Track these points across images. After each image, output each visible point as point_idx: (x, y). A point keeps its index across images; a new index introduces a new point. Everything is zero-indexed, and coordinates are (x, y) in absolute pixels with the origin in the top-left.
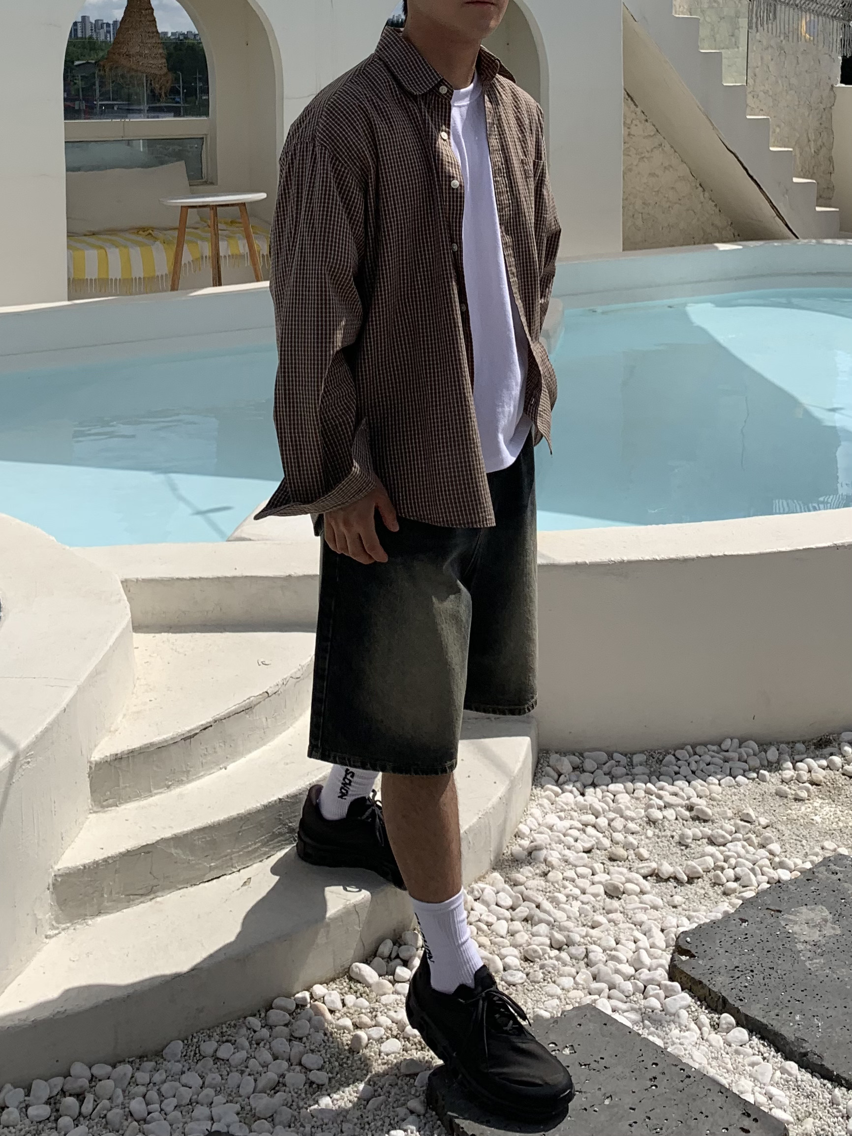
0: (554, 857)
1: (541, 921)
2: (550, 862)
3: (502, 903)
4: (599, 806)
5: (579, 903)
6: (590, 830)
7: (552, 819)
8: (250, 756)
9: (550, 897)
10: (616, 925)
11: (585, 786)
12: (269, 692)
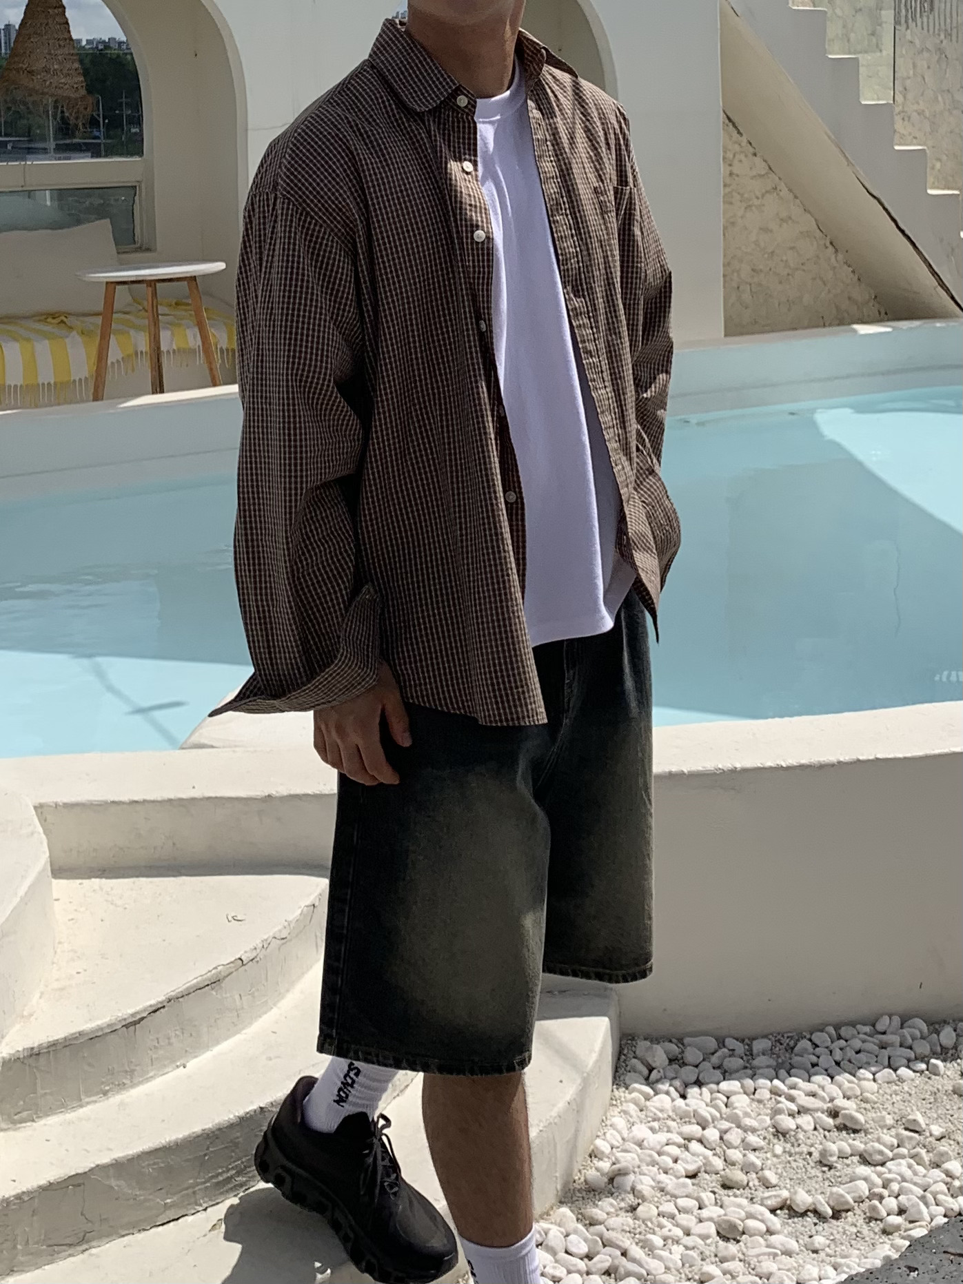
0: (645, 1184)
1: (628, 1274)
2: (640, 1192)
3: (573, 1249)
4: (705, 1112)
5: (681, 1248)
6: (695, 1146)
7: (641, 1131)
8: (217, 1049)
9: (640, 1241)
10: (733, 1277)
11: (686, 1085)
12: (243, 958)
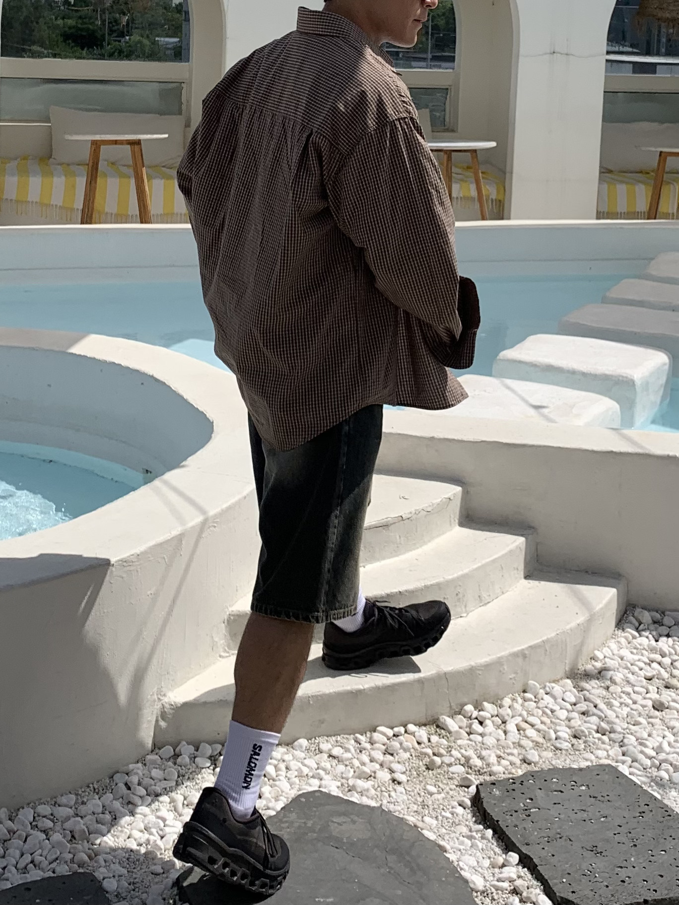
0: (618, 677)
2: (614, 680)
7: (625, 652)
11: (661, 636)
12: (403, 516)
